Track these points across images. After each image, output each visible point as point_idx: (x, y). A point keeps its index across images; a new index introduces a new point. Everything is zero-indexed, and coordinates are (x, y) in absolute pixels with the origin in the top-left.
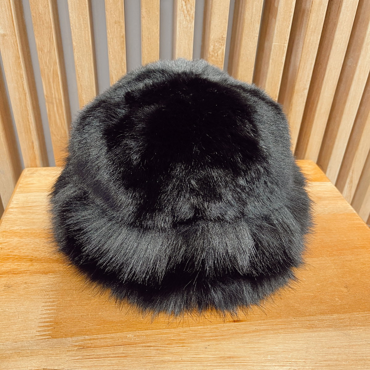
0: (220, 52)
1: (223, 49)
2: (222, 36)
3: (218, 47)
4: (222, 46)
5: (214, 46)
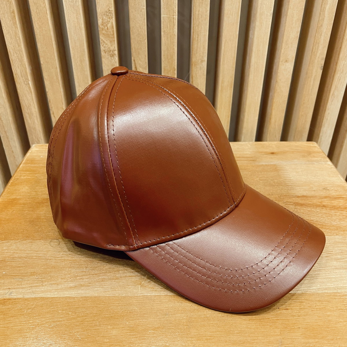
0: (109, 25)
1: (112, 22)
2: (109, 9)
3: (107, 21)
4: (110, 20)
5: (102, 19)
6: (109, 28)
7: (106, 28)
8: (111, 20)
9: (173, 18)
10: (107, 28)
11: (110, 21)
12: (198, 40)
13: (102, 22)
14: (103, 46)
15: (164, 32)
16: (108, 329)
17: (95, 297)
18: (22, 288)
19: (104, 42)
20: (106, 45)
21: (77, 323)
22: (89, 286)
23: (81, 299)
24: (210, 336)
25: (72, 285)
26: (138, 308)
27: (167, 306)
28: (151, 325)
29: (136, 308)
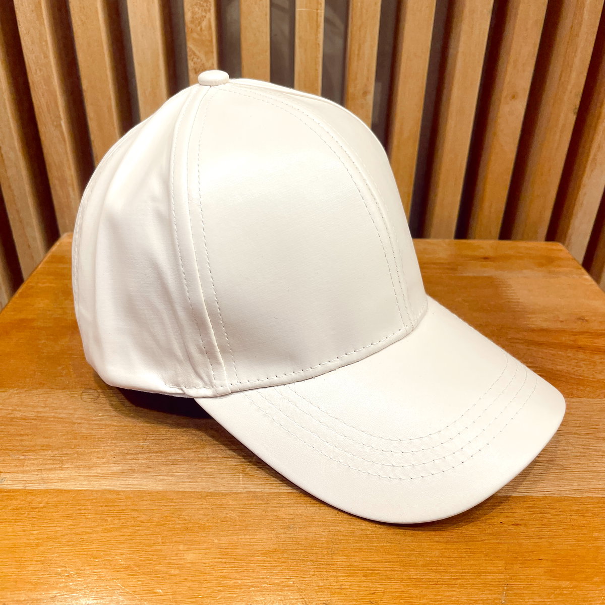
6: (203, 28)
7: (199, 28)
8: (208, 14)
9: (317, 14)
10: (201, 29)
11: (205, 17)
12: (358, 55)
13: (193, 18)
14: (192, 60)
15: (300, 38)
16: (180, 550)
17: (158, 492)
18: (24, 472)
19: (194, 54)
20: (198, 59)
21: (121, 537)
22: (149, 472)
23: (131, 495)
24: (372, 570)
25: (115, 469)
26: (238, 514)
27: (292, 513)
28: (260, 545)
29: (234, 515)
